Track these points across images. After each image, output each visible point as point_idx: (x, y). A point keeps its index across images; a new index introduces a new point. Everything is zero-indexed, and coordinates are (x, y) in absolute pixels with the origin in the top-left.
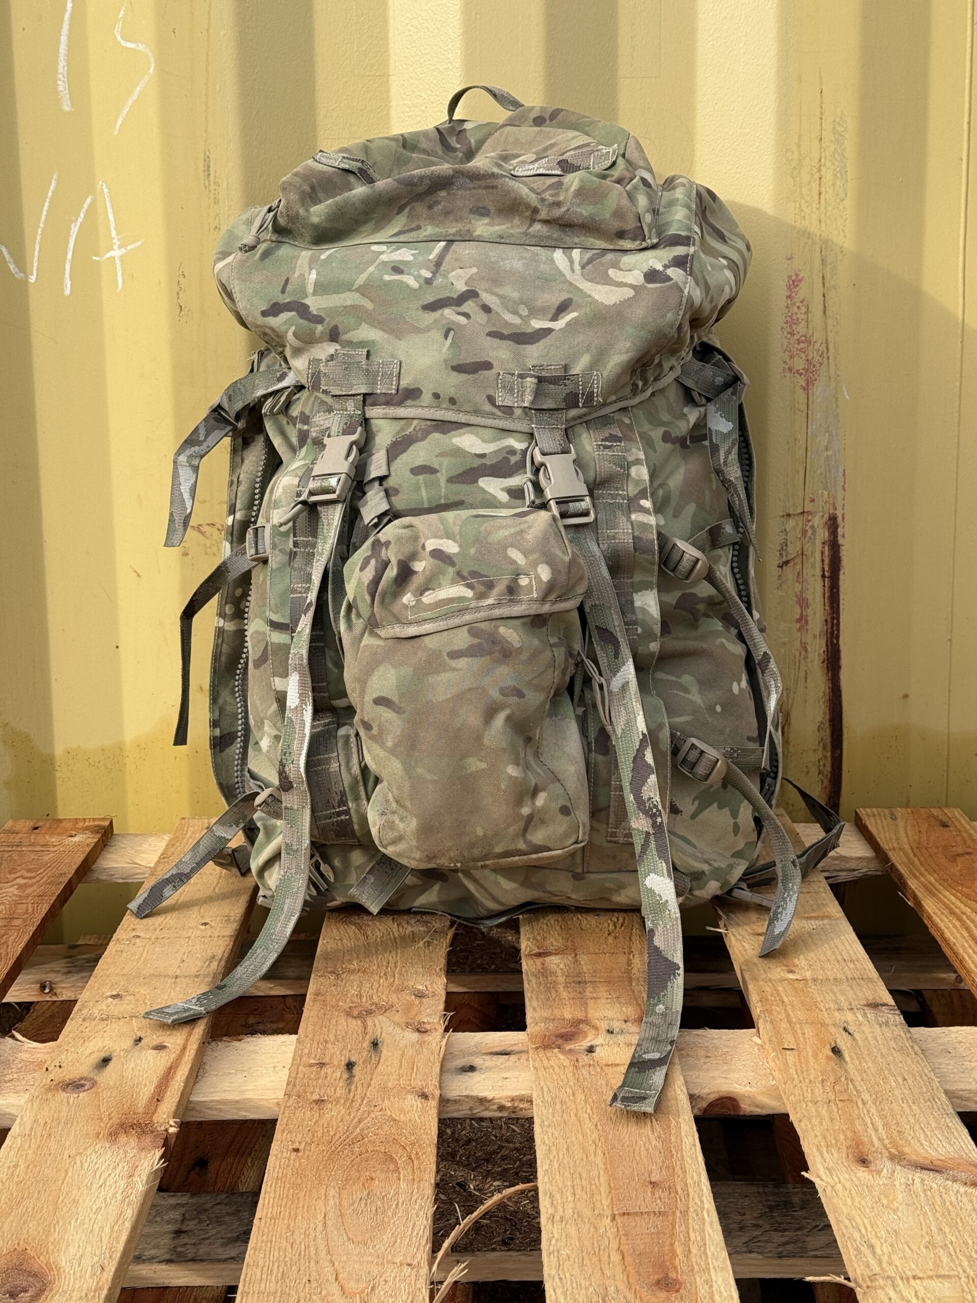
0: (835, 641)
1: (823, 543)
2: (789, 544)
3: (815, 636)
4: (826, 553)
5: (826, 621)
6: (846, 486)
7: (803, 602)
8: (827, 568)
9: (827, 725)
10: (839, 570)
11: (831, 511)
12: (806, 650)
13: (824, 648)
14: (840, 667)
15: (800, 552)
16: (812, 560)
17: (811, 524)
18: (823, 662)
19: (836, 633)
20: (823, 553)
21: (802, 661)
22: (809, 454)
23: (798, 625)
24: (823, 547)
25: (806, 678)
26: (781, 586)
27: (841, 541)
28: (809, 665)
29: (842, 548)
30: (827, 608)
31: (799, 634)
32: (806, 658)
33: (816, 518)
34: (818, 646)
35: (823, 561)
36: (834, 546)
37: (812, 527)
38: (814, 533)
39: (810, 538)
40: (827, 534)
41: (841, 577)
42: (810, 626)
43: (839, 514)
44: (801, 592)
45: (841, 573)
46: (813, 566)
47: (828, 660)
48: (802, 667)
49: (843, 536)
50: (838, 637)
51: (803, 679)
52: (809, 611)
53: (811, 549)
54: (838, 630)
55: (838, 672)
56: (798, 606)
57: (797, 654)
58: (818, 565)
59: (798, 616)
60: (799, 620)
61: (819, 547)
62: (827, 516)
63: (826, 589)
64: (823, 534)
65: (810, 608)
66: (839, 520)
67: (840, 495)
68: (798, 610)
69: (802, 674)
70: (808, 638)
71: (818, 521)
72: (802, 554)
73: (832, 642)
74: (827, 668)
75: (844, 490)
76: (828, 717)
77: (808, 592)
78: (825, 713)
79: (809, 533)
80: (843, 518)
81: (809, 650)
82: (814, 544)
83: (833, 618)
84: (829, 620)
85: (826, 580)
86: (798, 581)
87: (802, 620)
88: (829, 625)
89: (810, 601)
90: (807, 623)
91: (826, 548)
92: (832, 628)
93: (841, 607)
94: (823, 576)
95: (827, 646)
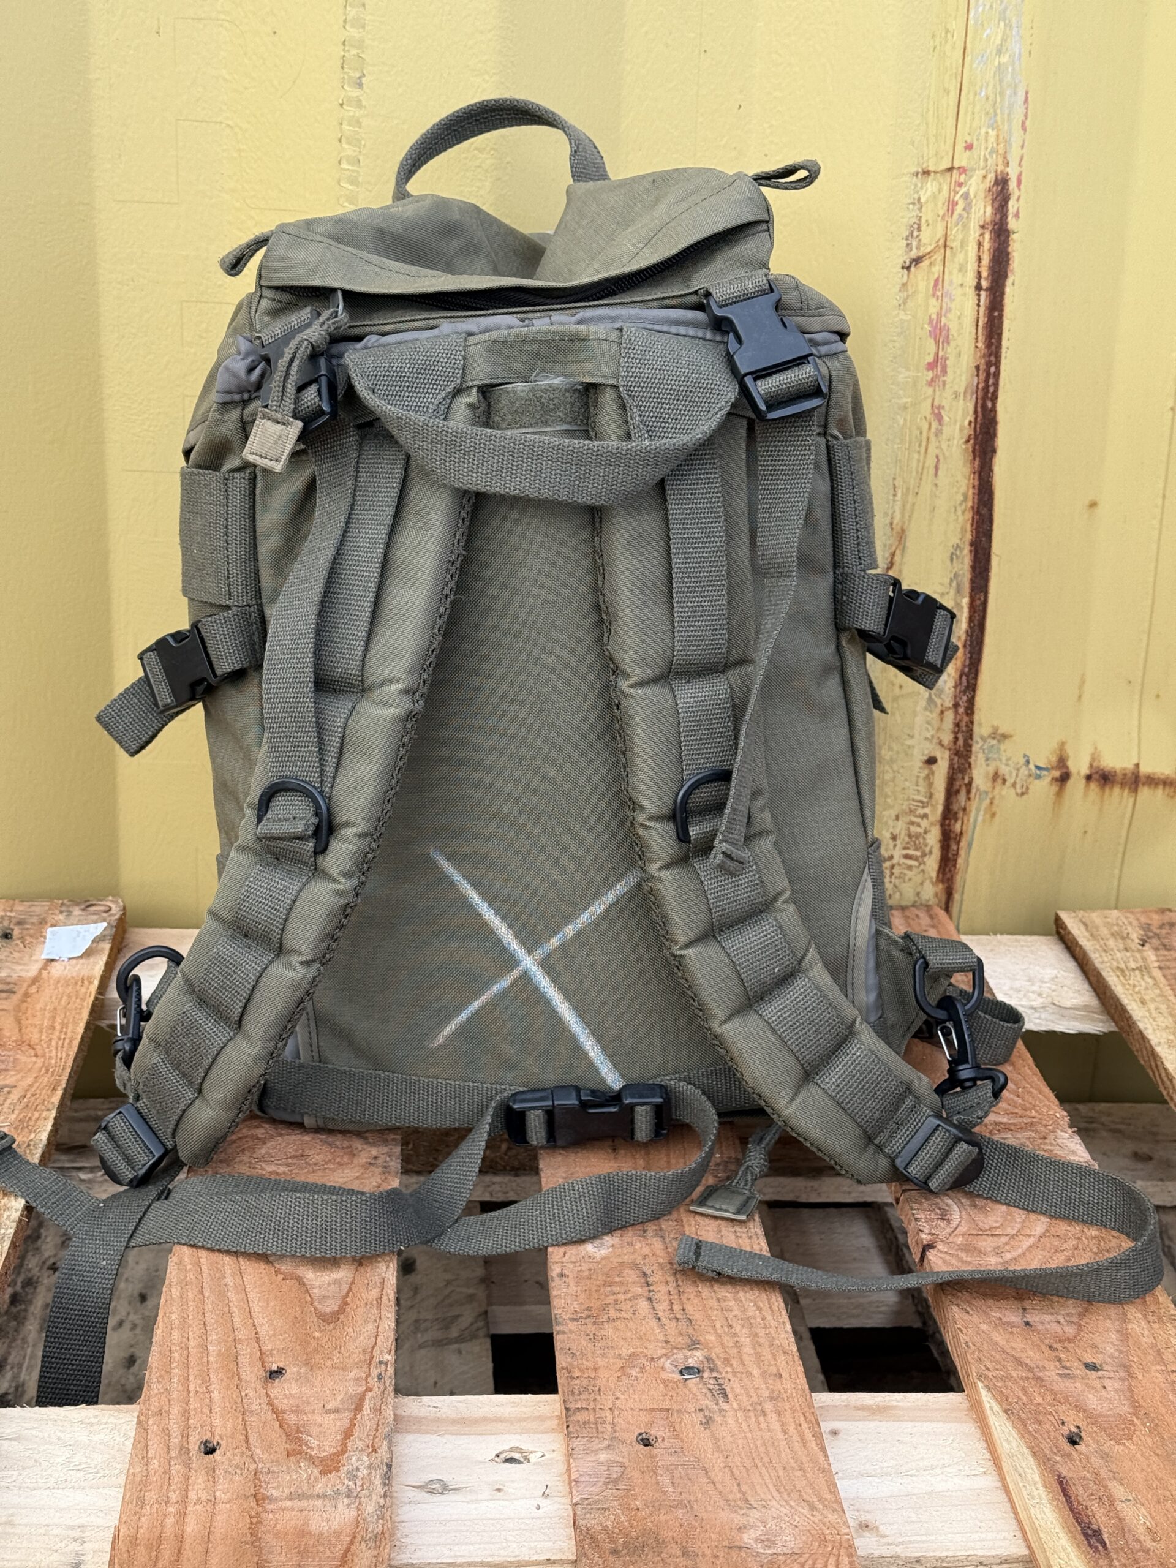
0: (989, 405)
1: (983, 227)
2: (923, 227)
3: (956, 395)
4: (987, 245)
5: (978, 368)
6: (1028, 123)
7: (940, 333)
8: (985, 274)
9: (967, 549)
10: (1006, 277)
11: (1000, 168)
12: (939, 418)
13: (970, 417)
14: (994, 451)
15: (941, 242)
16: (960, 257)
17: (964, 190)
18: (968, 441)
19: (991, 389)
20: (980, 244)
21: (933, 438)
22: (968, 59)
23: (930, 374)
24: (982, 235)
25: (937, 468)
26: (905, 303)
27: (1012, 224)
28: (944, 446)
29: (1013, 237)
30: (980, 344)
31: (930, 391)
32: (938, 433)
33: (974, 178)
34: (960, 412)
35: (979, 259)
36: (1000, 232)
37: (966, 196)
38: (967, 208)
39: (960, 216)
40: (989, 210)
41: (1008, 289)
42: (949, 378)
43: (1013, 172)
44: (939, 315)
45: (1009, 282)
46: (962, 269)
47: (976, 437)
48: (933, 450)
49: (1017, 215)
50: (994, 398)
51: (932, 471)
52: (950, 351)
53: (960, 237)
54: (996, 385)
55: (991, 460)
56: (932, 341)
57: (925, 426)
58: (972, 267)
59: (930, 359)
60: (931, 366)
61: (974, 233)
62: (991, 177)
63: (982, 310)
64: (983, 210)
65: (952, 344)
66: (1012, 185)
67: (1016, 137)
68: (931, 346)
69: (931, 462)
70: (945, 398)
71: (977, 186)
72: (945, 246)
73: (984, 406)
74: (974, 452)
75: (1024, 129)
76: (969, 537)
77: (950, 316)
78: (963, 530)
79: (959, 208)
80: (1019, 182)
81: (946, 419)
82: (966, 227)
83: (989, 364)
84: (983, 367)
85: (983, 293)
86: (934, 295)
87: (938, 365)
88: (982, 376)
89: (953, 332)
90: (944, 371)
91: (987, 236)
92: (987, 380)
93: (1005, 343)
94: (978, 288)
95: (976, 412)
